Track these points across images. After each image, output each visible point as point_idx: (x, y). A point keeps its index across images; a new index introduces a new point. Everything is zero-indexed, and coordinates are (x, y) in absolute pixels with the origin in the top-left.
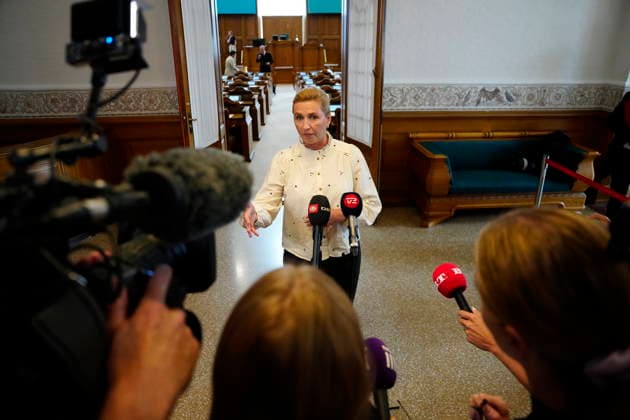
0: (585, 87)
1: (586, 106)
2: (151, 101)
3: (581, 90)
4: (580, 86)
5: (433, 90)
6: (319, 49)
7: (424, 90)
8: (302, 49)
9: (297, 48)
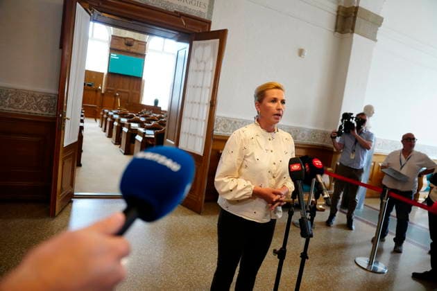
0: (316, 131)
1: (316, 143)
2: (17, 101)
3: (314, 133)
4: (314, 130)
5: (235, 122)
6: (115, 96)
7: (230, 122)
8: (103, 95)
9: (99, 94)
